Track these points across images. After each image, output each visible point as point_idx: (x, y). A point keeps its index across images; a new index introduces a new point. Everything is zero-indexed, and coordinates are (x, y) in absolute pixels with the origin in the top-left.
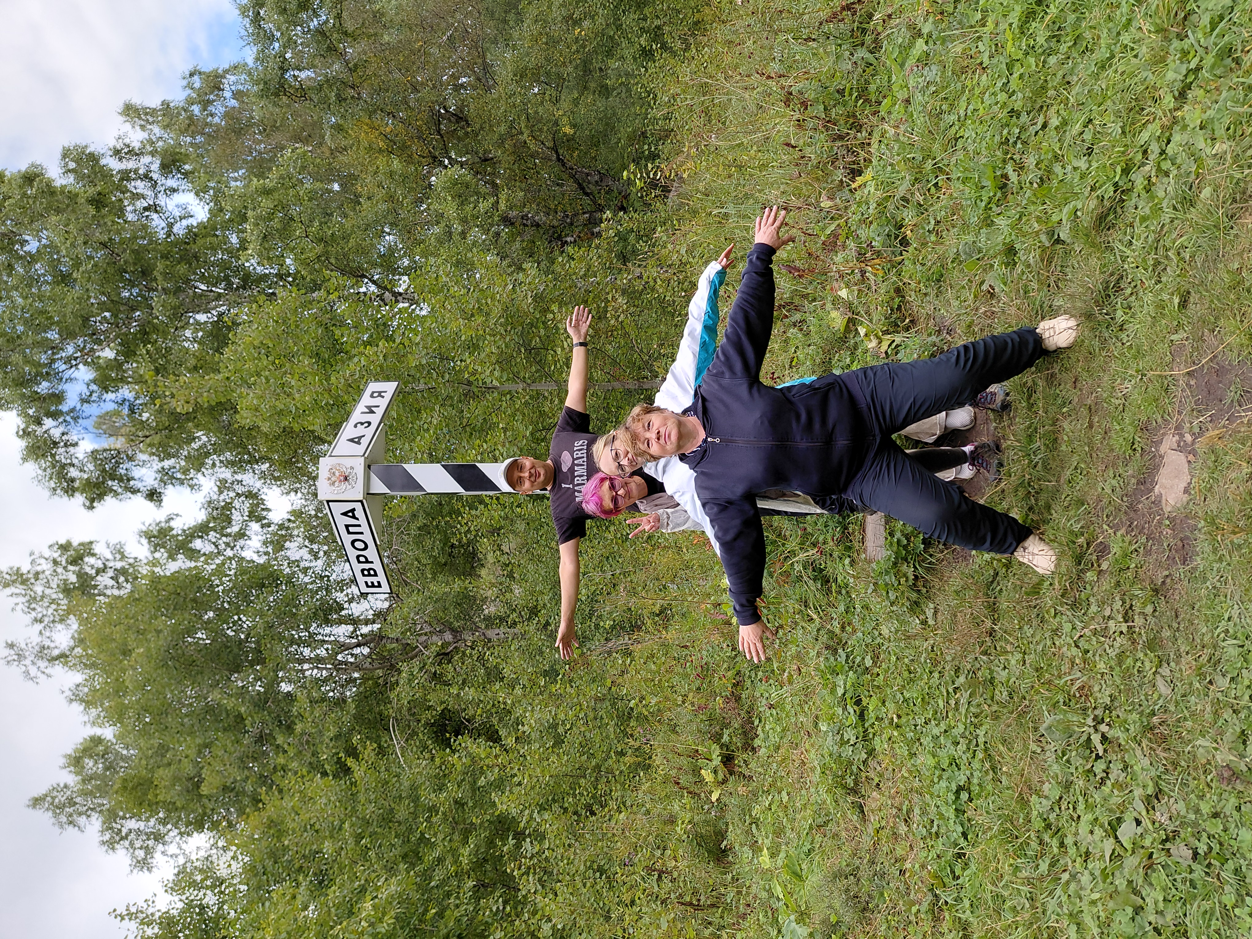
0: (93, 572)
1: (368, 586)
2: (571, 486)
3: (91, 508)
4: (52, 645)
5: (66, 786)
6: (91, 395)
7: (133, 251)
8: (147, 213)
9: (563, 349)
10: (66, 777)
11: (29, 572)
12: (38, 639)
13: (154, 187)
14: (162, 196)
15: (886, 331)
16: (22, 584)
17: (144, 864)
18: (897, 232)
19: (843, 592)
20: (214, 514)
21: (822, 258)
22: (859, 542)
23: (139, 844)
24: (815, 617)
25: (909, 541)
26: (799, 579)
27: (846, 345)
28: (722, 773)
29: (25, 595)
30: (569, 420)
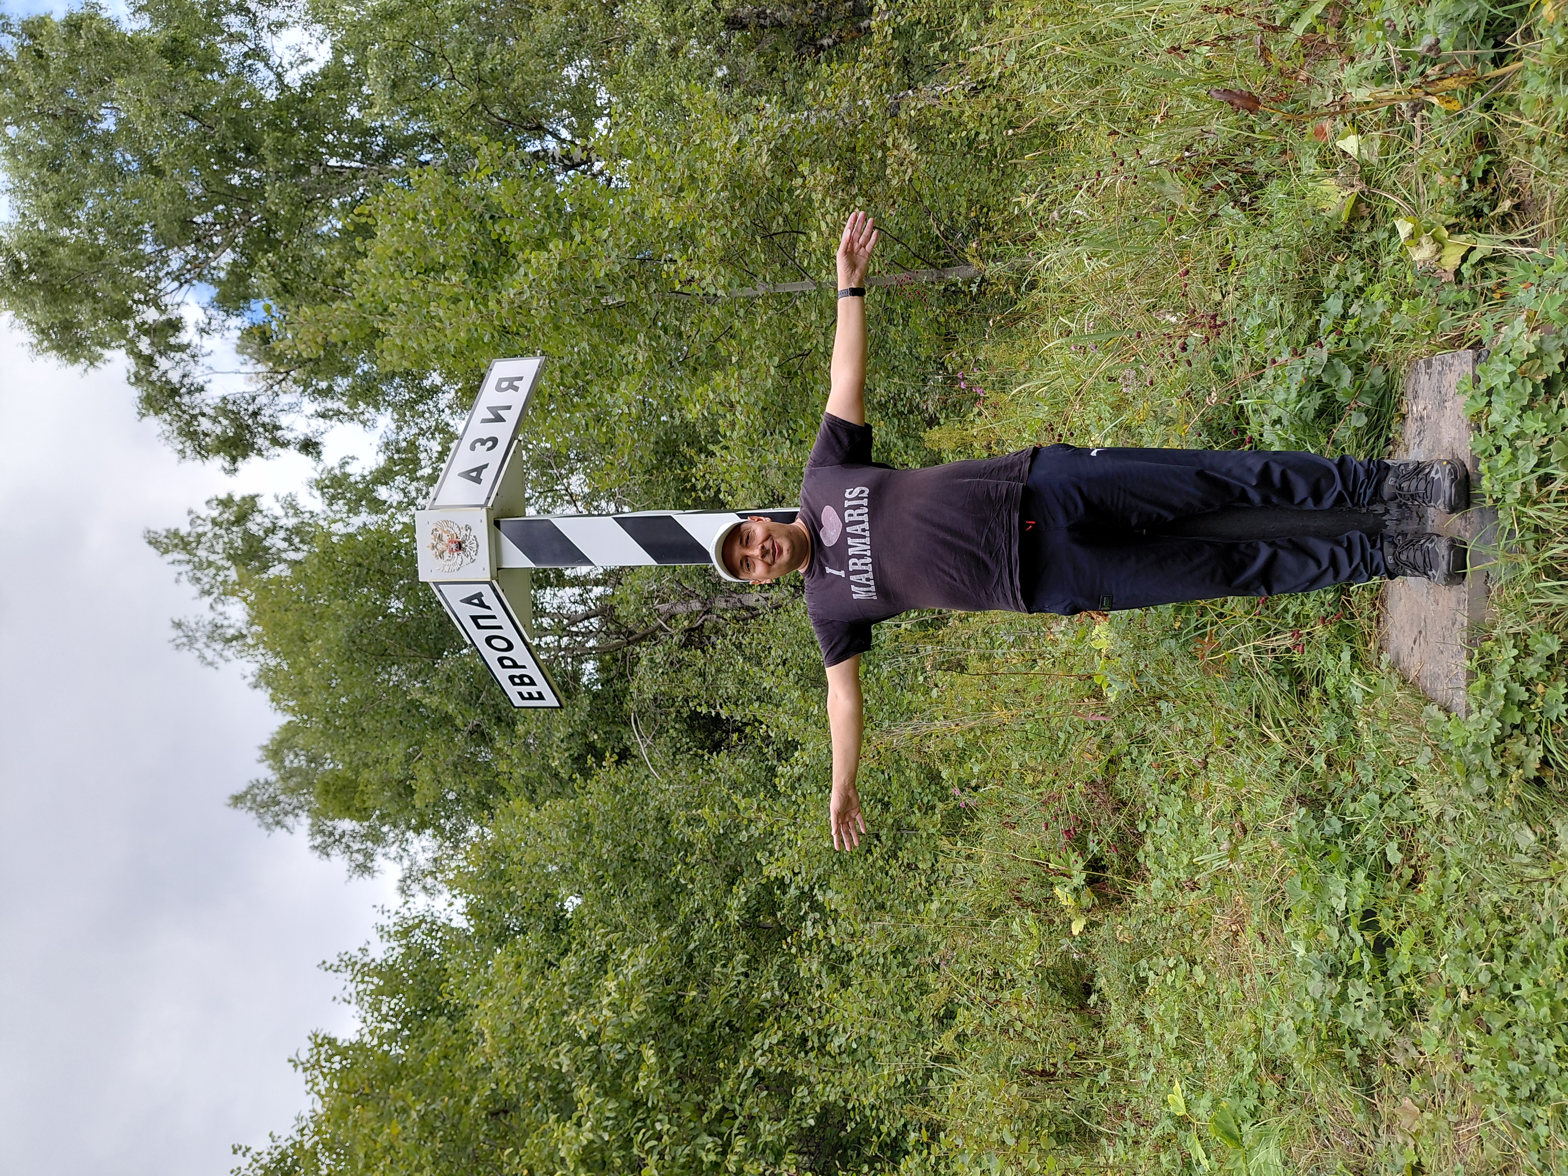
0: (261, 533)
1: (523, 698)
2: (842, 574)
3: (233, 470)
4: (226, 623)
5: (267, 782)
6: (209, 323)
7: (230, 121)
8: (249, 62)
9: (820, 233)
10: (265, 772)
11: (189, 535)
12: (209, 616)
13: (253, 23)
14: (265, 35)
15: (1454, 225)
16: (184, 549)
17: (364, 869)
18: (1499, 11)
19: (1334, 704)
20: (396, 456)
21: (1303, 75)
22: (1370, 619)
23: (356, 846)
24: (1275, 738)
25: (1533, 694)
26: (1246, 671)
27: (1355, 247)
28: (1087, 898)
29: (189, 562)
30: (834, 442)
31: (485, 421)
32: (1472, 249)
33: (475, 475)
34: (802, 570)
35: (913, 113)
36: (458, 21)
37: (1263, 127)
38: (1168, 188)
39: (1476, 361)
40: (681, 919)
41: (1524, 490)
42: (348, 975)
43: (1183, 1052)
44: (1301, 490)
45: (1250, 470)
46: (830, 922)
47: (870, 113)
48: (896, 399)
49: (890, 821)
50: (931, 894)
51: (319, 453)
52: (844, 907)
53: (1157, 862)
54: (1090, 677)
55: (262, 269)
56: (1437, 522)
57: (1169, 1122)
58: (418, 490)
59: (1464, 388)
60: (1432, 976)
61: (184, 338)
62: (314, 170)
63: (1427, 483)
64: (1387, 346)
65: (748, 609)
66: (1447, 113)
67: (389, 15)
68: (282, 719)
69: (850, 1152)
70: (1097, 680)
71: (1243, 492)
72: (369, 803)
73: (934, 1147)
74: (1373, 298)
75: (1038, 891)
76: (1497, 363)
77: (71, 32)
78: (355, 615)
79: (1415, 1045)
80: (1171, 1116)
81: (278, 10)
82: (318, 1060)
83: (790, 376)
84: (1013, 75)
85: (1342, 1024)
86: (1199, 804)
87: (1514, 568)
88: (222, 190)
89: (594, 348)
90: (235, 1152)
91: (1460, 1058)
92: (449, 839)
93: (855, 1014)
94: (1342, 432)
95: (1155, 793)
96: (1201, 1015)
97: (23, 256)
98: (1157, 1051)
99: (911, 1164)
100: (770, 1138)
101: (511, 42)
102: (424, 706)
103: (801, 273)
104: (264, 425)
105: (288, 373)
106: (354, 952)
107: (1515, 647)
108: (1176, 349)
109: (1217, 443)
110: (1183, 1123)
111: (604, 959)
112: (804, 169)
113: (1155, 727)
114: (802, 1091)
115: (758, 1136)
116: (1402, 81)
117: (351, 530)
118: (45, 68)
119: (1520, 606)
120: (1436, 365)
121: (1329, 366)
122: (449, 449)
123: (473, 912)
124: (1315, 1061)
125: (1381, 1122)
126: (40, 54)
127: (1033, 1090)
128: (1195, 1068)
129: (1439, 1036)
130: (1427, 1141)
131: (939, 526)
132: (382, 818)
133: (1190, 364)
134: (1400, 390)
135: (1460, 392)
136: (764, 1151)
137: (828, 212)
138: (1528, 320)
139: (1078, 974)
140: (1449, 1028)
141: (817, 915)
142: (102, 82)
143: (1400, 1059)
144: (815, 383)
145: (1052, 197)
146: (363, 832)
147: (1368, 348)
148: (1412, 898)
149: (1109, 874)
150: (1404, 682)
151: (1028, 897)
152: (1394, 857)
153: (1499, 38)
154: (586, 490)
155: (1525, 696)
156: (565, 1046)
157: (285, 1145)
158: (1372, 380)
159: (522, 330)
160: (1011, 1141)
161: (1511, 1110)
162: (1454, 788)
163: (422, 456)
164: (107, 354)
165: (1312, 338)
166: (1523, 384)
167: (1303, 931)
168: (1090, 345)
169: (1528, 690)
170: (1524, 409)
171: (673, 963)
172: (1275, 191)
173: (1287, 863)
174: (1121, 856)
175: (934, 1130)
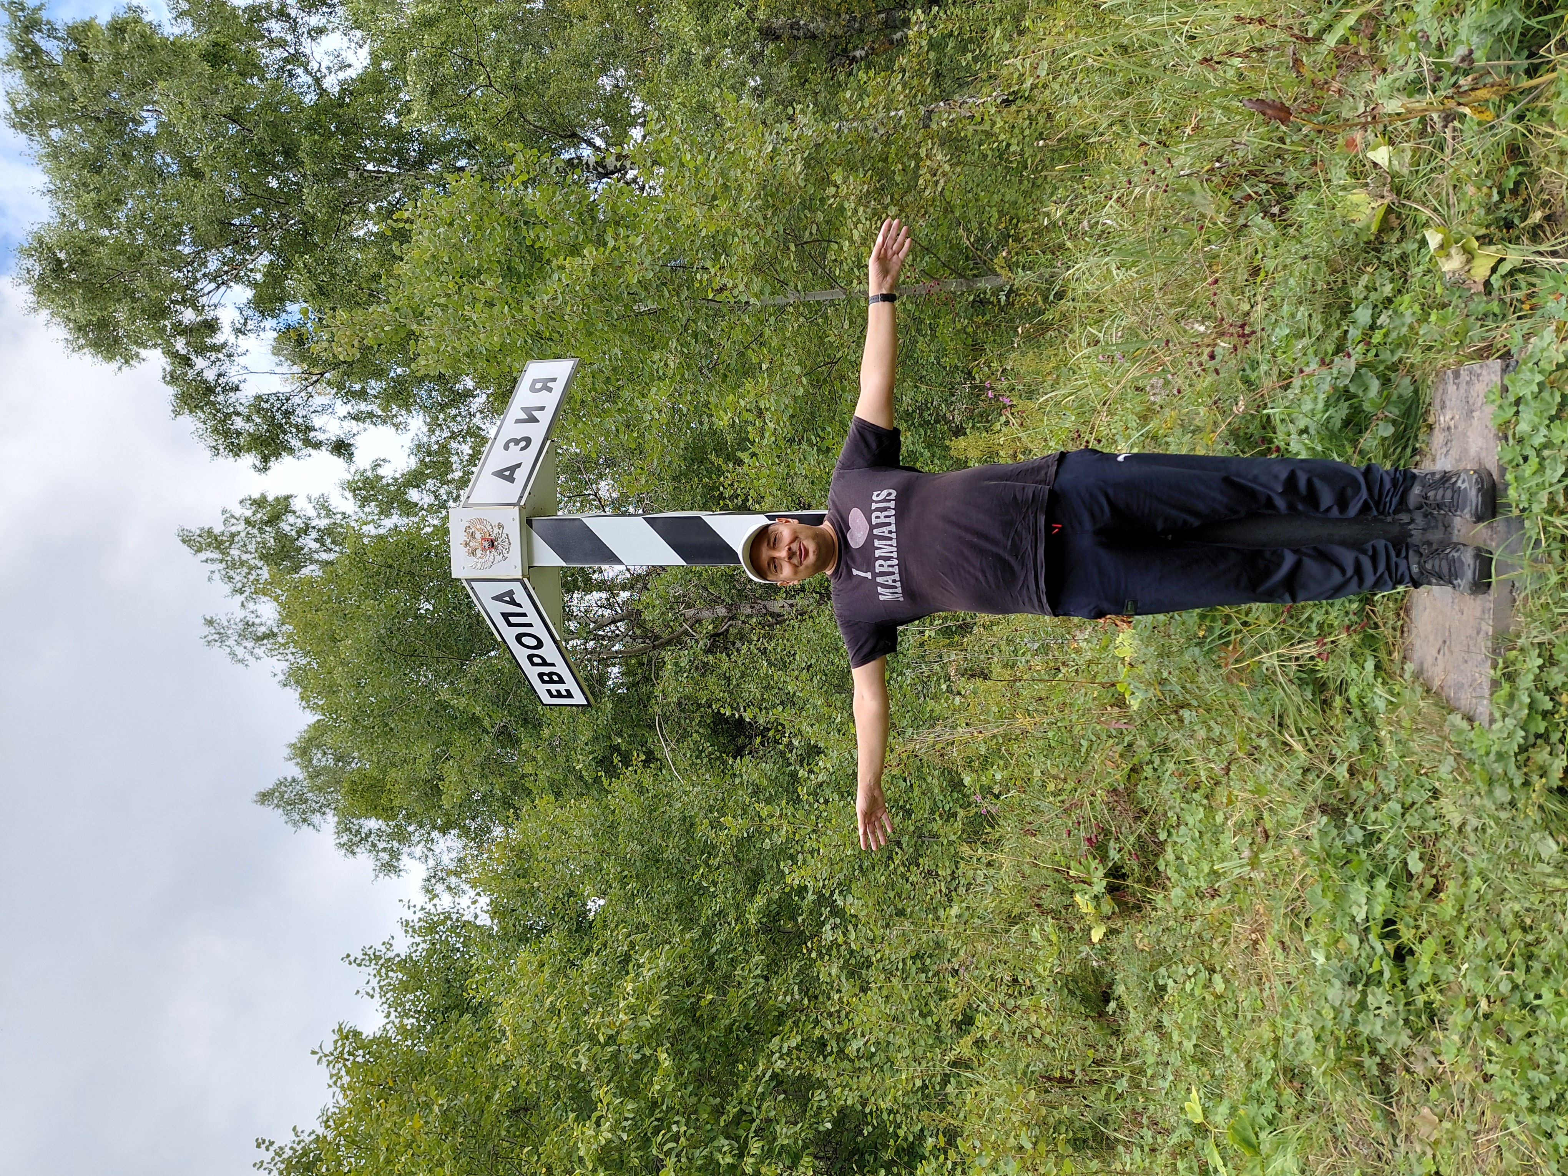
0: (294, 533)
1: (552, 696)
2: (869, 575)
3: (266, 469)
4: (257, 621)
5: (294, 780)
6: (245, 324)
7: (269, 124)
8: (289, 67)
9: (852, 242)
10: (294, 771)
11: (223, 534)
12: (240, 614)
13: (294, 29)
14: (306, 42)
15: (1484, 236)
16: (217, 548)
17: (390, 867)
18: (1533, 23)
19: (1357, 713)
20: (427, 459)
21: (1335, 85)
22: (1394, 629)
23: (381, 845)
24: (1298, 747)
25: (1557, 703)
26: (1269, 679)
27: (1384, 258)
28: (1108, 906)
29: (221, 561)
30: (862, 445)
31: (518, 421)
32: (1502, 260)
33: (507, 474)
34: (829, 572)
35: (944, 124)
36: (496, 28)
37: (1294, 138)
38: (1197, 199)
39: (1505, 370)
40: (702, 921)
41: (1551, 500)
42: (372, 969)
43: (1201, 1059)
44: (1327, 498)
45: (1276, 477)
46: (850, 927)
47: (903, 123)
48: (921, 409)
49: (912, 828)
50: (950, 900)
51: (351, 455)
52: (865, 912)
53: (1178, 871)
54: (1113, 685)
55: (299, 272)
56: (1463, 531)
57: (1186, 1130)
58: (449, 493)
59: (1492, 397)
60: (1453, 986)
61: (219, 339)
62: (351, 175)
63: (1454, 492)
64: (1415, 356)
65: (772, 615)
66: (1479, 124)
67: (428, 23)
68: (311, 718)
69: (867, 1157)
70: (1120, 688)
71: (1269, 499)
72: (396, 803)
73: (952, 1153)
74: (1402, 308)
75: (1058, 898)
76: (1525, 373)
77: (116, 35)
78: (385, 617)
79: (1434, 1054)
80: (1188, 1124)
81: (318, 17)
82: (342, 1053)
83: (818, 384)
84: (1045, 86)
85: (1361, 1033)
86: (1221, 813)
87: (1540, 577)
88: (259, 192)
89: (625, 353)
90: (258, 1146)
91: (1479, 1068)
92: (473, 839)
93: (873, 1019)
94: (1369, 441)
95: (1176, 801)
96: (1219, 1023)
97: (62, 256)
98: (1175, 1059)
99: (928, 1169)
100: (786, 1142)
101: (547, 50)
102: (452, 707)
103: (831, 282)
104: (297, 426)
105: (322, 374)
106: (379, 946)
107: (1539, 656)
108: (1205, 357)
109: (1243, 452)
110: (1201, 1130)
111: (626, 959)
112: (838, 177)
113: (1178, 736)
114: (819, 1096)
115: (775, 1139)
116: (1434, 92)
117: (382, 531)
118: (90, 72)
119: (1546, 616)
120: (1464, 375)
121: (1357, 376)
122: (480, 453)
123: (496, 911)
124: (1333, 1069)
125: (1400, 1131)
126: (84, 57)
127: (1049, 1097)
128: (1213, 1076)
129: (1459, 1045)
130: (1445, 1150)
131: (967, 529)
132: (408, 817)
133: (1217, 372)
134: (1427, 400)
135: (1488, 401)
136: (780, 1154)
137: (859, 221)
138: (1558, 330)
139: (1097, 980)
140: (1469, 1038)
141: (838, 921)
142: (145, 84)
143: (1419, 1069)
144: (843, 391)
145: (1080, 208)
146: (389, 831)
147: (1395, 358)
148: (1433, 907)
149: (1129, 882)
150: (1428, 691)
151: (1048, 904)
152: (1416, 866)
153: (1533, 49)
154: (615, 495)
155: (1549, 705)
156: (584, 1046)
157: (308, 1140)
158: (1400, 390)
159: (555, 335)
160: (1028, 1146)
161: (1530, 1120)
162: (1477, 798)
163: (454, 459)
164: (143, 353)
165: (1340, 349)
166: (1552, 394)
167: (1323, 939)
168: (1118, 355)
169: (1552, 699)
170: (1552, 419)
171: (694, 966)
172: (1304, 203)
173: (1308, 871)
174: (1142, 864)
175: (952, 1136)
